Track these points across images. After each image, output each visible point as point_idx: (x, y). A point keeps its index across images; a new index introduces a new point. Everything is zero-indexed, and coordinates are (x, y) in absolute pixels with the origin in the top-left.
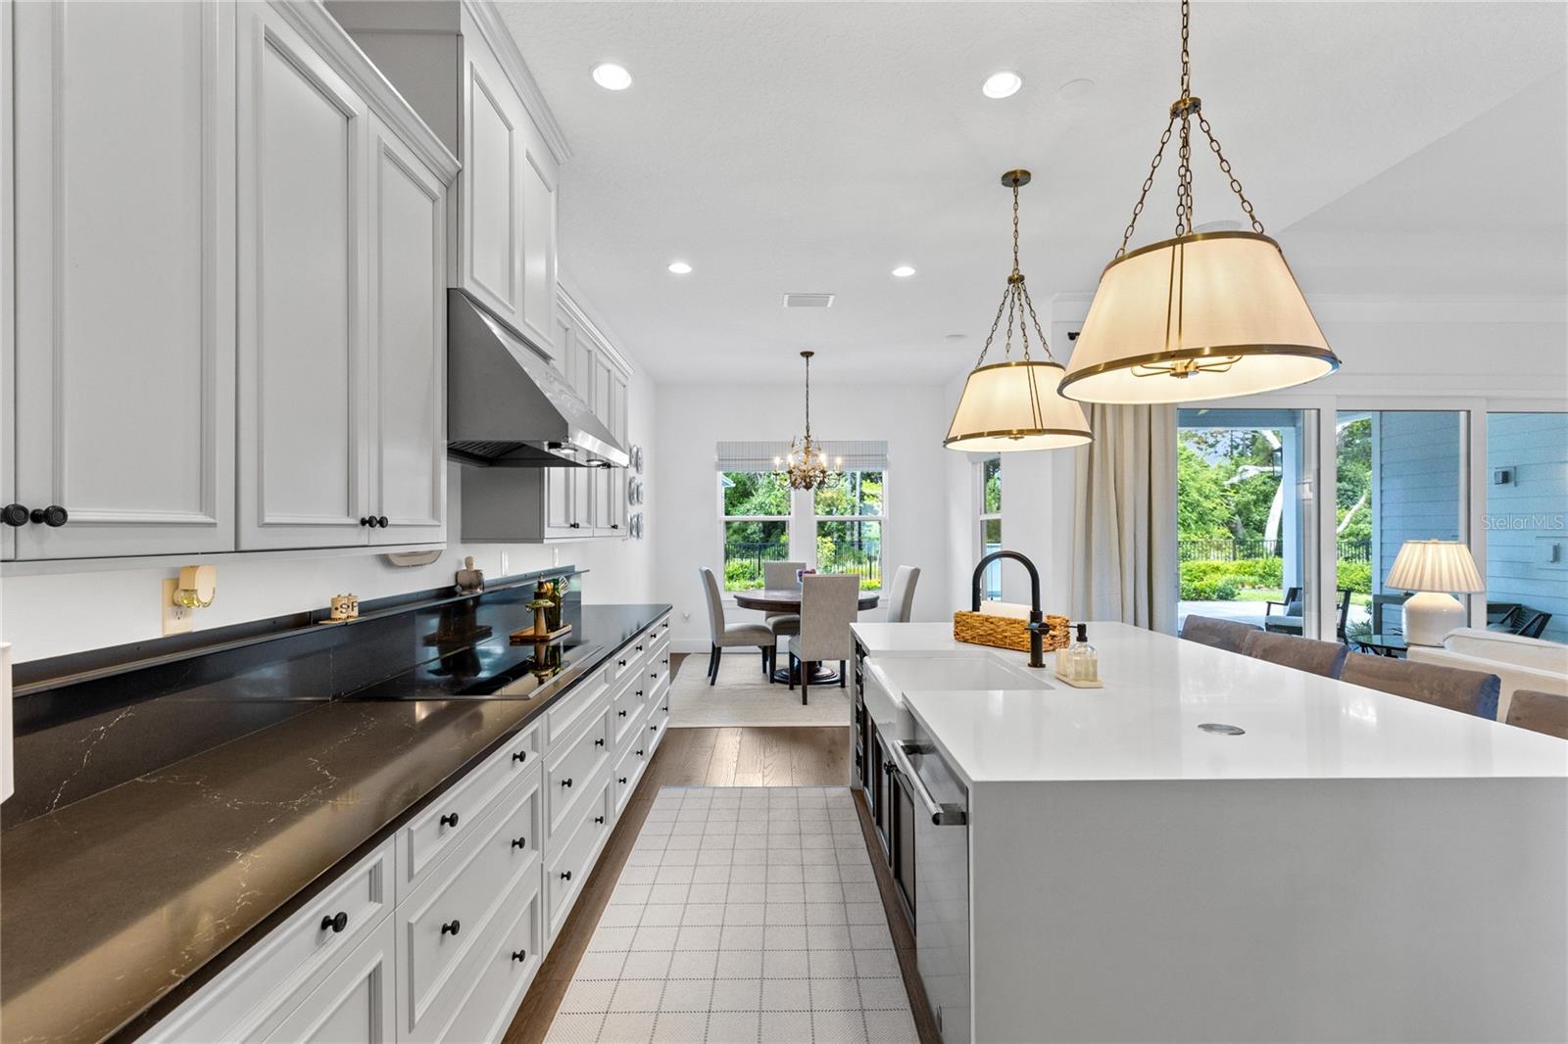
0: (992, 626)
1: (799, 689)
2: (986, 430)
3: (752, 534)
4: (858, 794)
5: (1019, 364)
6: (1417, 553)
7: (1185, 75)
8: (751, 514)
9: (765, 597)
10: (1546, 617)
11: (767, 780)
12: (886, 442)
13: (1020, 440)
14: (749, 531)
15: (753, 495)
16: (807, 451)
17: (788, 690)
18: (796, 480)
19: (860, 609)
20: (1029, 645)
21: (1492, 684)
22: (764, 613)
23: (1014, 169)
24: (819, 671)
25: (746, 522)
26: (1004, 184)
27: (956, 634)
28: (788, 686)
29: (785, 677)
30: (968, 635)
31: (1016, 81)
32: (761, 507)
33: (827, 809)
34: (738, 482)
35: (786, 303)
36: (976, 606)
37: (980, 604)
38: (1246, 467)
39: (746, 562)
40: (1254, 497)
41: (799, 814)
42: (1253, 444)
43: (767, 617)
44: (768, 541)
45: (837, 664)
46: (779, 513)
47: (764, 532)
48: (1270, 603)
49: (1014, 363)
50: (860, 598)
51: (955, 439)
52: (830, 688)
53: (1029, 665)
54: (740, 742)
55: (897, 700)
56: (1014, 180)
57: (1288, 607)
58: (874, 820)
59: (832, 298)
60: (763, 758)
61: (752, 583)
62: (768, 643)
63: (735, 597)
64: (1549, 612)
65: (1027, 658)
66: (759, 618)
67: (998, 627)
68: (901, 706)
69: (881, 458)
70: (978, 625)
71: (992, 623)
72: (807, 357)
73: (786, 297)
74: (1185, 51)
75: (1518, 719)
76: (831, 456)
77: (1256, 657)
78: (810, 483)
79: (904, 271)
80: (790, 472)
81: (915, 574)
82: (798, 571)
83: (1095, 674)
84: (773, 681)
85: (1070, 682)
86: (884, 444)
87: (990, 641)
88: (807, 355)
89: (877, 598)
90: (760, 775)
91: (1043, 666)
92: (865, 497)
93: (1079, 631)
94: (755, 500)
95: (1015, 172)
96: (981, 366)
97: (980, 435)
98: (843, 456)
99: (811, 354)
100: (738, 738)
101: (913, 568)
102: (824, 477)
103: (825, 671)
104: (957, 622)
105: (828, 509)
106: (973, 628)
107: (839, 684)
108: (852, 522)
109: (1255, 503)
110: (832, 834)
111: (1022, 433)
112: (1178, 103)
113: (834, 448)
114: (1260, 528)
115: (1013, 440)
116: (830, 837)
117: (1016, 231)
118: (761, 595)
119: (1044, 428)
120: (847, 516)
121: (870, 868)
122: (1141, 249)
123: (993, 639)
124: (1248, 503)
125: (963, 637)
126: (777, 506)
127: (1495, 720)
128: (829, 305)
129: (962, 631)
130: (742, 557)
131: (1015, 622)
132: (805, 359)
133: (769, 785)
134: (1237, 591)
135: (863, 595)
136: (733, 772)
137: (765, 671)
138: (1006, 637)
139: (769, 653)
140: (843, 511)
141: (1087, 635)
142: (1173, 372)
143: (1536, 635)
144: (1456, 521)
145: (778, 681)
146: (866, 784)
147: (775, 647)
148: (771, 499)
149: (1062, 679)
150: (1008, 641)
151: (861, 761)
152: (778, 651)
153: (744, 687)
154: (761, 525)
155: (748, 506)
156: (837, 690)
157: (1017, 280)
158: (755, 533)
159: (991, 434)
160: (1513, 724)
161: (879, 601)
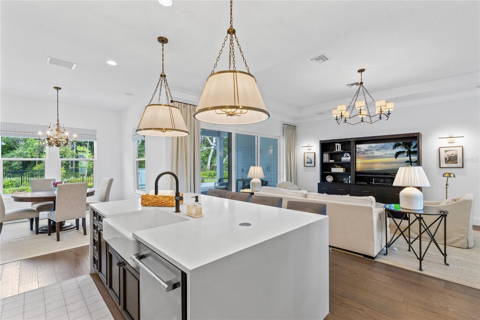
0: (157, 199)
1: (54, 235)
2: (153, 127)
3: (14, 166)
4: (95, 276)
5: (165, 105)
6: (254, 168)
7: (231, 21)
8: (16, 158)
9: (31, 195)
10: (267, 182)
11: (40, 284)
12: (96, 130)
13: (165, 132)
14: (13, 165)
15: (16, 149)
16: (58, 130)
17: (47, 236)
18: (51, 142)
19: (87, 197)
20: (175, 205)
21: (281, 200)
22: (31, 203)
23: (163, 36)
24: (64, 224)
25: (11, 161)
26: (159, 41)
27: (142, 203)
28: (47, 234)
29: (46, 230)
30: (147, 203)
31: (170, 3)
32: (21, 155)
33: (79, 287)
34: (7, 143)
35: (48, 62)
36: (156, 193)
37: (158, 192)
38: (204, 147)
39: (14, 179)
40: (205, 155)
41: (63, 295)
42: (204, 141)
43: (32, 205)
44: (25, 170)
45: (74, 221)
46: (32, 157)
47: (23, 165)
48: (215, 183)
49: (163, 105)
50: (88, 192)
51: (141, 130)
52: (71, 231)
53: (175, 212)
54: (20, 269)
55: (130, 236)
56: (162, 40)
57: (219, 184)
58: (107, 287)
59: (75, 65)
60: (36, 273)
61: (17, 188)
62: (34, 216)
63: (12, 197)
64: (267, 181)
65: (174, 209)
66: (28, 205)
67: (160, 199)
68: (133, 239)
69: (93, 136)
70: (151, 199)
71: (157, 198)
72: (58, 90)
73: (49, 59)
74: (231, 14)
75: (289, 208)
76: (71, 134)
77: (229, 199)
78: (60, 144)
79: (112, 63)
80: (48, 139)
81: (111, 181)
82: (52, 183)
83: (201, 212)
84: (37, 233)
85: (193, 216)
86: (95, 131)
87: (156, 204)
88: (58, 88)
89: (94, 191)
90: (36, 282)
91: (180, 212)
92: (78, 152)
93: (196, 198)
94: (17, 152)
95: (163, 37)
96: (151, 104)
97: (151, 129)
98: (77, 134)
99: (60, 89)
100: (18, 267)
101: (110, 179)
102: (67, 142)
103: (67, 224)
104: (142, 199)
105: (61, 156)
106: (149, 200)
107: (76, 228)
108: (72, 161)
109: (205, 157)
110: (84, 299)
111: (166, 129)
112: (230, 29)
113: (72, 130)
114: (206, 163)
115: (162, 132)
116: (83, 301)
117: (163, 58)
118: (29, 195)
119: (176, 129)
120: (70, 159)
121: (107, 308)
122: (221, 71)
123: (158, 204)
124: (204, 157)
125: (145, 204)
126: (31, 154)
127: (282, 208)
128: (73, 68)
129: (144, 202)
130: (10, 176)
131: (166, 197)
132: (57, 90)
133: (42, 286)
134: (204, 180)
135: (89, 190)
136: (17, 286)
137: (32, 229)
138: (163, 202)
139: (34, 221)
140: (68, 157)
141: (198, 199)
142: (228, 114)
143: (266, 186)
144: (255, 161)
145: (41, 233)
146: (100, 271)
147: (39, 217)
148: (28, 151)
149: (190, 215)
150: (163, 204)
151: (97, 262)
152: (39, 219)
153: (18, 240)
154: (21, 162)
155: (13, 154)
156: (75, 231)
157: (163, 76)
158: (16, 166)
159: (155, 129)
160: (288, 209)
161: (95, 193)
